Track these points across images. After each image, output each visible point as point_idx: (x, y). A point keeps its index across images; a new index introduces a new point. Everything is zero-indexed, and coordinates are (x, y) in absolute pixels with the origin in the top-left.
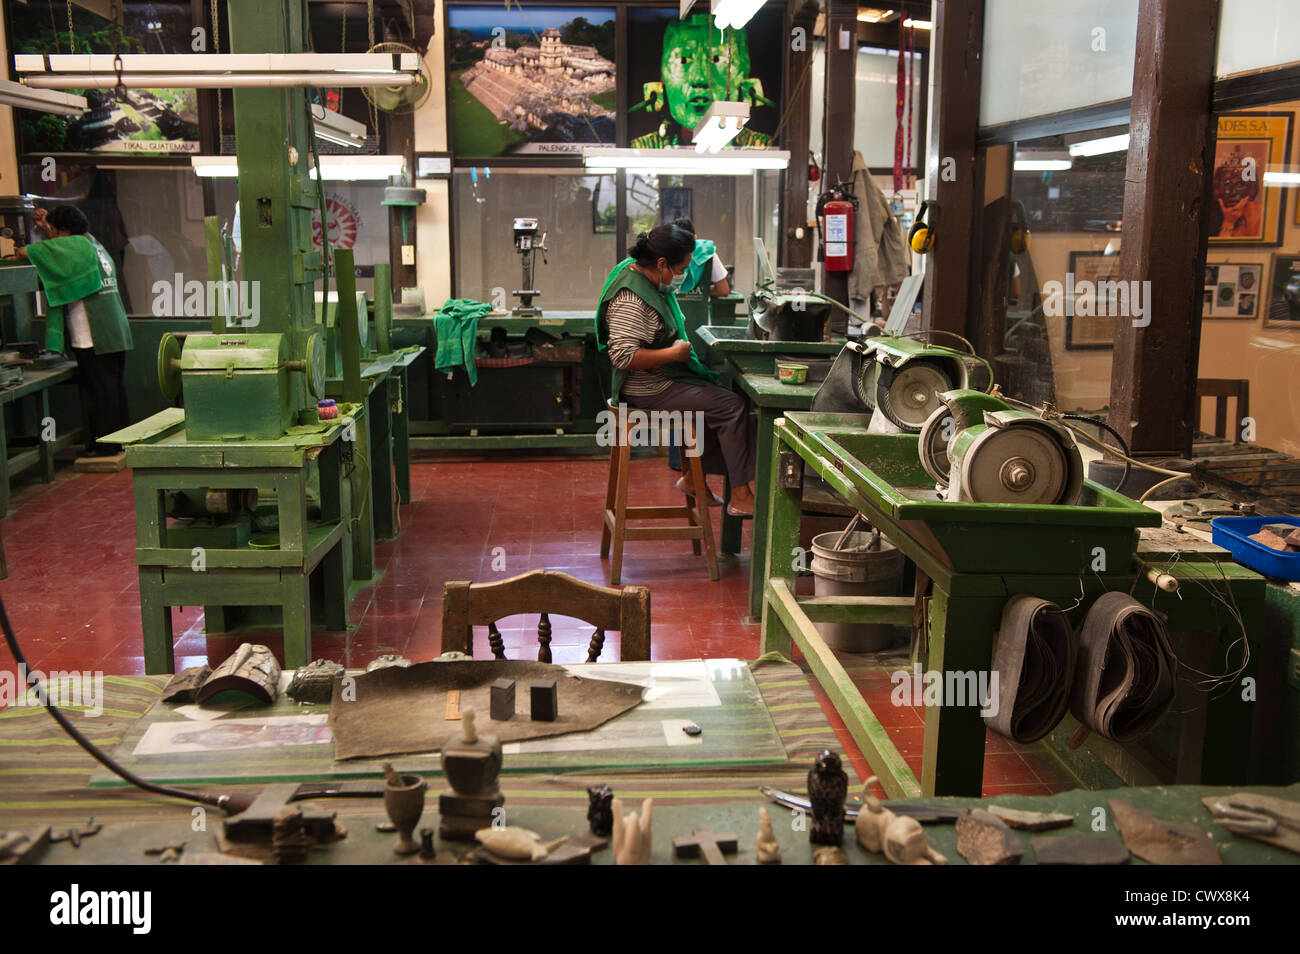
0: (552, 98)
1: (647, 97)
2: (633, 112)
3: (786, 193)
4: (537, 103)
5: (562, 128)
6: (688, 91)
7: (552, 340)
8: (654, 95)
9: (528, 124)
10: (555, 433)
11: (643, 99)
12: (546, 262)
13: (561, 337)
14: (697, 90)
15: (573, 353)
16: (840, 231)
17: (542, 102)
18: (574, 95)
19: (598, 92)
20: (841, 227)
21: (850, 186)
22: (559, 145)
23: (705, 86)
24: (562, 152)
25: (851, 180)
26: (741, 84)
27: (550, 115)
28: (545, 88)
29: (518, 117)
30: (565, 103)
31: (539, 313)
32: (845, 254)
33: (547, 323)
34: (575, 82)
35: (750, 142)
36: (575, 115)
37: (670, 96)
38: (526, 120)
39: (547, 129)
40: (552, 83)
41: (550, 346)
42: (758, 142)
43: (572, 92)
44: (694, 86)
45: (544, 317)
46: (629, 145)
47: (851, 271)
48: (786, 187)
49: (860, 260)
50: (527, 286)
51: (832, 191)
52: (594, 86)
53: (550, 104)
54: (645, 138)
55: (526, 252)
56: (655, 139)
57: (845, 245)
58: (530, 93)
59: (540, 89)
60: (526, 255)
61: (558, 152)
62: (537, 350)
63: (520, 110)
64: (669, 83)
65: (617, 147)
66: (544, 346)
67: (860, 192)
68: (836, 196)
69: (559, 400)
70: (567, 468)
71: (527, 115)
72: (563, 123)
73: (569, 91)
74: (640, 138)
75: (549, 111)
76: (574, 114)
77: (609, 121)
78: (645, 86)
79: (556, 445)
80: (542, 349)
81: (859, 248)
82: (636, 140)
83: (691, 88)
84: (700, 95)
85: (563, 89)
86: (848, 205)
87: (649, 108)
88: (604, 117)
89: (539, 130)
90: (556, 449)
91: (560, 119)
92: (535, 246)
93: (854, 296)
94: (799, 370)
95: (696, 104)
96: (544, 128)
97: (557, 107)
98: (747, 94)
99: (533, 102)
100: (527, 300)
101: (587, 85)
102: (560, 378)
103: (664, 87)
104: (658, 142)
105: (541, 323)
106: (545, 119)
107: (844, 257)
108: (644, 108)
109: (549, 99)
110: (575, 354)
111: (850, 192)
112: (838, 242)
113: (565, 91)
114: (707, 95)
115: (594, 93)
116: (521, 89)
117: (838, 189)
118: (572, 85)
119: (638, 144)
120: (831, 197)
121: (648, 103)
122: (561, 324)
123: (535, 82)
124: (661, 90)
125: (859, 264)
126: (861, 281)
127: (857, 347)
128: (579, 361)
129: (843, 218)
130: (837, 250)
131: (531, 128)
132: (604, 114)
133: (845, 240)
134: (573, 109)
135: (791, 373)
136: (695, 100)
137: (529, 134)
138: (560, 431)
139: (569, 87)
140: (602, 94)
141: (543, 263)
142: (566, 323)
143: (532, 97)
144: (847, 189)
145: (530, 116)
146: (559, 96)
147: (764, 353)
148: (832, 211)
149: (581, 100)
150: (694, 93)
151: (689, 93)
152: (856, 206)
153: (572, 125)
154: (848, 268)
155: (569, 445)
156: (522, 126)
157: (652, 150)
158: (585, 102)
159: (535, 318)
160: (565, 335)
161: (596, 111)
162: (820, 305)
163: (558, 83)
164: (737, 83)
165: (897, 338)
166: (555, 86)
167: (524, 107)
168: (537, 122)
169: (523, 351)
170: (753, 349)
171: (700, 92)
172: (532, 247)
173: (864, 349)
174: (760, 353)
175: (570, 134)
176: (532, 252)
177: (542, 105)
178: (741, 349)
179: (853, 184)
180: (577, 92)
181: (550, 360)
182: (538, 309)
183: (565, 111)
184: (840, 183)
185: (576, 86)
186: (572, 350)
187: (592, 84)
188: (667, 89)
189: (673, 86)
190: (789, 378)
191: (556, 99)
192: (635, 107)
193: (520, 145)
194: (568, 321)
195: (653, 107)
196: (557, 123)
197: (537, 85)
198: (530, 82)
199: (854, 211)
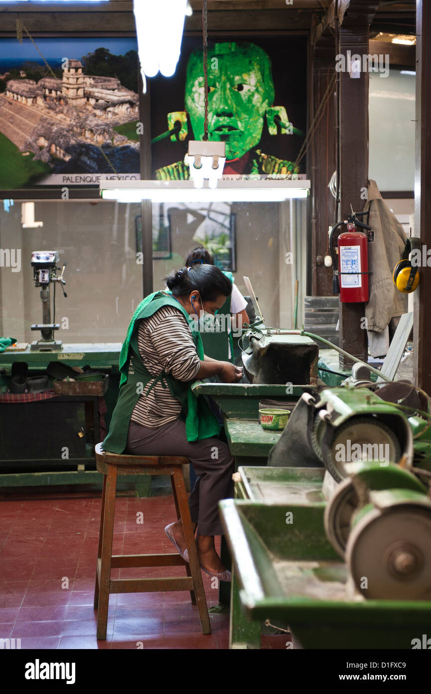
0: (75, 129)
1: (171, 127)
2: (157, 142)
3: (314, 221)
4: (60, 134)
5: (85, 159)
6: (212, 120)
7: (74, 374)
8: (178, 124)
9: (51, 155)
10: (76, 469)
11: (167, 129)
12: (65, 295)
13: (82, 371)
14: (221, 119)
15: (94, 387)
16: (353, 262)
17: (65, 133)
18: (97, 125)
19: (122, 123)
20: (355, 258)
21: (365, 217)
22: (83, 175)
23: (230, 115)
24: (86, 183)
25: (366, 210)
26: (266, 112)
27: (73, 146)
28: (68, 119)
29: (41, 148)
30: (88, 134)
31: (59, 347)
32: (360, 285)
33: (66, 357)
34: (98, 112)
35: (276, 170)
36: (99, 145)
37: (194, 125)
38: (49, 151)
39: (70, 159)
40: (75, 113)
41: (71, 380)
42: (284, 170)
43: (95, 122)
44: (218, 115)
45: (63, 352)
46: (153, 177)
47: (368, 302)
48: (313, 214)
49: (377, 291)
50: (46, 320)
51: (346, 222)
52: (117, 116)
53: (73, 135)
54: (169, 167)
55: (44, 285)
56: (180, 169)
57: (360, 275)
58: (52, 125)
59: (63, 120)
60: (44, 288)
61: (82, 183)
62: (57, 385)
63: (43, 142)
64: (193, 113)
65: (142, 178)
66: (65, 380)
67: (376, 223)
68: (350, 227)
69: (81, 435)
70: (86, 506)
71: (50, 146)
72: (87, 154)
73: (92, 122)
74: (165, 168)
75: (73, 142)
76: (97, 145)
77: (133, 151)
78: (169, 115)
79: (77, 482)
80: (63, 384)
81: (374, 279)
82: (160, 170)
83: (215, 116)
84: (225, 123)
85: (86, 119)
86: (362, 235)
87: (173, 138)
88: (128, 147)
89: (63, 161)
90: (76, 486)
91: (83, 149)
92: (53, 279)
93: (371, 328)
94: (279, 415)
95: (221, 133)
96: (67, 159)
97: (80, 138)
98: (272, 122)
99: (55, 133)
100: (47, 334)
101: (110, 115)
102: (81, 413)
103: (188, 116)
104: (183, 172)
105: (60, 358)
106: (68, 150)
107: (359, 288)
108: (168, 138)
109: (72, 130)
110: (96, 387)
111: (365, 222)
112: (352, 273)
113: (88, 122)
114: (231, 124)
115: (118, 123)
116: (43, 120)
117: (351, 220)
118: (95, 115)
119: (163, 174)
120: (344, 228)
121: (172, 132)
122: (81, 358)
123: (57, 113)
124: (185, 120)
125: (375, 295)
126: (377, 313)
127: (310, 400)
128: (101, 395)
129: (357, 249)
130: (351, 281)
131: (54, 159)
132: (128, 144)
133: (360, 271)
134: (99, 140)
135: (271, 419)
136: (219, 129)
137: (52, 166)
138: (81, 467)
139: (91, 118)
140: (125, 125)
141: (63, 295)
142: (84, 357)
143: (55, 129)
144: (362, 220)
145: (53, 148)
146: (82, 127)
147: (248, 397)
148: (346, 242)
149: (104, 130)
150: (218, 121)
151: (213, 121)
152: (370, 236)
153: (96, 156)
154: (363, 300)
155: (90, 481)
156: (45, 157)
157: (178, 181)
158: (108, 132)
159: (54, 352)
160: (87, 368)
161: (120, 141)
162: (305, 346)
163: (81, 114)
164: (262, 111)
165: (352, 389)
166: (78, 117)
167: (47, 139)
168: (60, 153)
169: (45, 385)
170: (237, 393)
171: (224, 120)
172: (51, 280)
173: (316, 402)
174: (243, 397)
175: (94, 165)
176: (52, 285)
177: (65, 136)
178: (223, 393)
179: (368, 213)
180: (100, 122)
181: (71, 394)
182: (58, 342)
183: (89, 141)
184: (354, 214)
185: (99, 117)
186: (93, 384)
187: (115, 114)
188: (191, 119)
189: (197, 115)
190: (270, 424)
191: (79, 130)
192: (160, 137)
193: (43, 176)
194: (87, 355)
195: (177, 136)
196: (81, 154)
197: (60, 116)
198: (52, 113)
199: (369, 241)
